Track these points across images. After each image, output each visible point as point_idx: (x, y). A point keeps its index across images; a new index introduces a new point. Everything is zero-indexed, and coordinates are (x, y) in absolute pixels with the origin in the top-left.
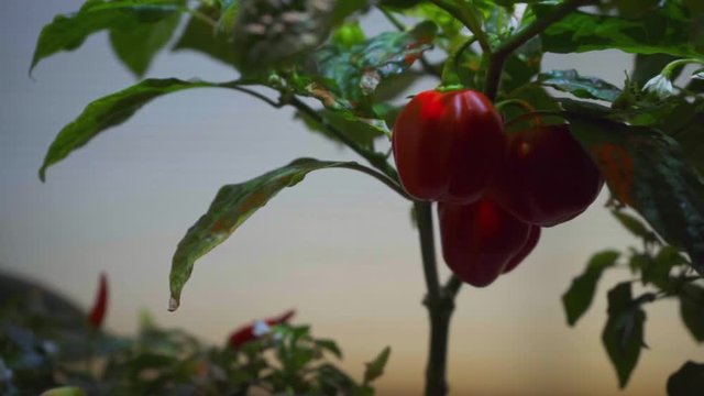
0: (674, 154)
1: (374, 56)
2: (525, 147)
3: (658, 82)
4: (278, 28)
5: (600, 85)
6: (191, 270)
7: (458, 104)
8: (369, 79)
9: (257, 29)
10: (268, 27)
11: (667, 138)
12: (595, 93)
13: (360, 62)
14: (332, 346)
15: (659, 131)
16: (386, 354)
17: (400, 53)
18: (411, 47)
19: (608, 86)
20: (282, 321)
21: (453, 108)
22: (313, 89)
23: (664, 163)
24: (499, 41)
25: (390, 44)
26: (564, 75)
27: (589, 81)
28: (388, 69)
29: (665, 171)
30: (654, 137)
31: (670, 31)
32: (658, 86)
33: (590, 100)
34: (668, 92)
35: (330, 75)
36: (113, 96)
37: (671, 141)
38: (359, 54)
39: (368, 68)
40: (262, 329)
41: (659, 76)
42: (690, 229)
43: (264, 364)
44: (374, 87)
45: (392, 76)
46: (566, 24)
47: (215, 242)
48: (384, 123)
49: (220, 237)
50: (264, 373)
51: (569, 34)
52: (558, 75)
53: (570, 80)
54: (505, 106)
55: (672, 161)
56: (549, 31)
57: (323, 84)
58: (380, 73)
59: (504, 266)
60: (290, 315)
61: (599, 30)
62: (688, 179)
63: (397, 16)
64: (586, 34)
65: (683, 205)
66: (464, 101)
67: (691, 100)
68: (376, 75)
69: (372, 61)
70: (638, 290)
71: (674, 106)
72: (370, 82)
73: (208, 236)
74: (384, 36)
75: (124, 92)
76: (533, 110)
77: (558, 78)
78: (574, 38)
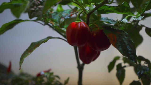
0: (126, 36)
1: (64, 14)
2: (95, 34)
3: (124, 20)
4: (37, 9)
5: (112, 21)
6: (23, 61)
7: (79, 25)
8: (62, 19)
9: (33, 9)
10: (35, 9)
11: (125, 32)
12: (111, 22)
13: (61, 16)
14: (58, 77)
15: (124, 31)
16: (68, 79)
17: (69, 14)
18: (72, 13)
19: (114, 21)
20: (48, 72)
21: (78, 26)
22: (50, 21)
23: (124, 38)
24: (88, 11)
25: (68, 12)
26: (105, 19)
27: (110, 20)
28: (66, 17)
29: (124, 39)
30: (123, 32)
31: (126, 9)
32: (124, 21)
33: (110, 24)
34: (126, 22)
35: (55, 19)
36: (8, 23)
37: (127, 33)
38: (61, 14)
39: (62, 17)
40: (42, 73)
41: (125, 19)
42: (129, 52)
43: (43, 81)
44: (63, 21)
45: (67, 19)
46: (102, 8)
47: (28, 55)
48: (65, 29)
49: (29, 53)
50: (43, 82)
51: (103, 10)
52: (104, 18)
53: (106, 20)
54: (92, 25)
55: (126, 37)
56: (98, 9)
57: (52, 21)
58: (65, 18)
59: (92, 59)
60: (50, 70)
61: (109, 9)
62: (129, 41)
63: (70, 6)
64: (107, 10)
65: (128, 47)
66: (80, 24)
67: (133, 24)
68: (64, 19)
69: (63, 16)
70: (123, 65)
71: (128, 25)
72: (62, 20)
73: (27, 53)
74: (67, 10)
75: (10, 22)
76: (97, 26)
77: (103, 19)
78: (105, 11)
